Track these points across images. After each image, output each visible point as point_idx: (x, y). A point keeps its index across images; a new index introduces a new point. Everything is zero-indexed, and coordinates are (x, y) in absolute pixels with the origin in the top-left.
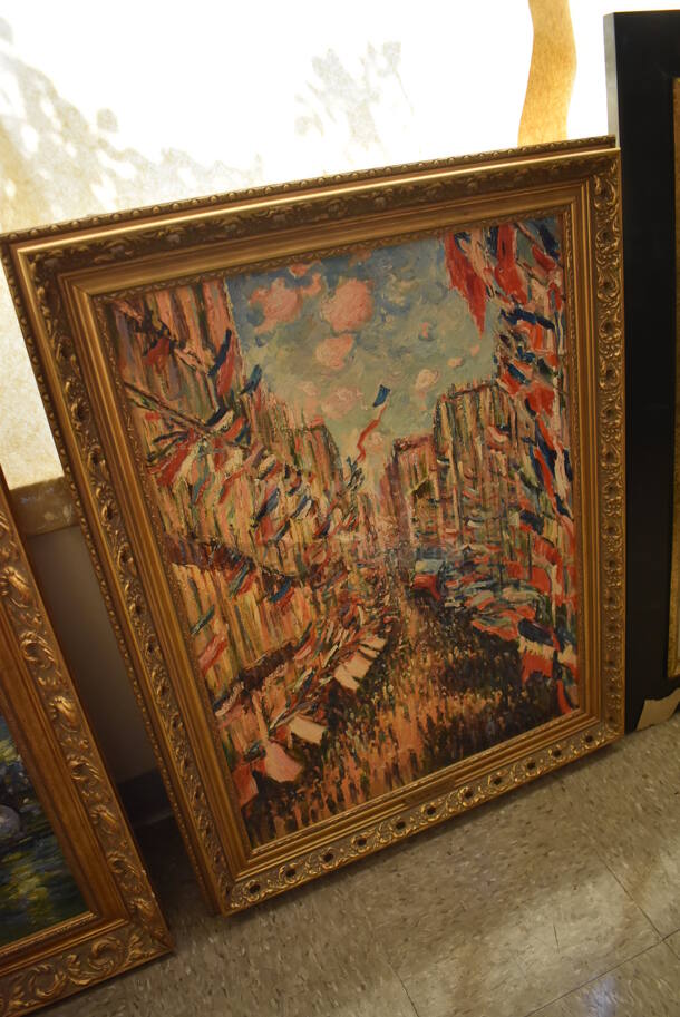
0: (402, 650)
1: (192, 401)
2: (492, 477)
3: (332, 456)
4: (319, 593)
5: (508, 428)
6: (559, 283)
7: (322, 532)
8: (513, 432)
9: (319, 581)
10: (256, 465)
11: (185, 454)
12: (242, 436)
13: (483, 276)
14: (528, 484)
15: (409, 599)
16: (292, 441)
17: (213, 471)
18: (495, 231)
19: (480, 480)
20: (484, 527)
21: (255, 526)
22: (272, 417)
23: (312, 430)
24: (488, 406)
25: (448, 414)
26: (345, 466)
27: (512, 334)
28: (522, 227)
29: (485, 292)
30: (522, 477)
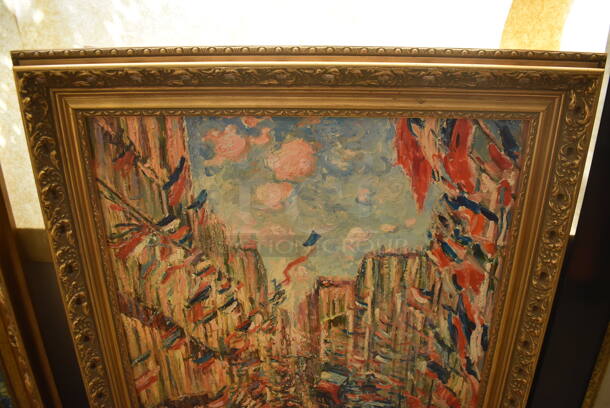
1: (147, 204)
2: (407, 328)
3: (261, 278)
4: (235, 369)
5: (430, 294)
6: (512, 182)
7: (244, 326)
8: (436, 297)
9: (236, 360)
10: (194, 264)
11: (139, 241)
12: (185, 240)
13: (431, 161)
14: (441, 342)
15: (312, 396)
16: (226, 253)
17: (159, 259)
18: (452, 123)
19: (394, 327)
20: (391, 363)
21: (188, 307)
22: (212, 233)
23: (245, 250)
24: (414, 271)
25: (373, 269)
26: (271, 289)
27: (452, 217)
28: (482, 124)
29: (430, 175)
30: (437, 336)
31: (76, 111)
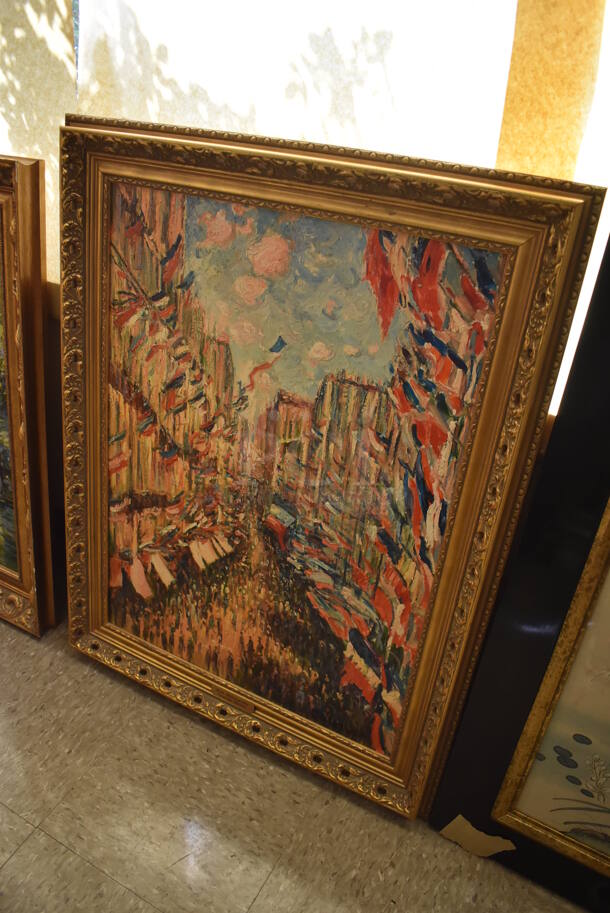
0: (243, 567)
1: (146, 276)
2: (359, 476)
3: (229, 376)
4: (194, 474)
5: (387, 441)
6: (485, 326)
7: (208, 427)
8: (392, 449)
9: (196, 464)
10: (175, 346)
11: (133, 312)
12: (172, 318)
13: (399, 282)
14: (394, 507)
15: (259, 530)
16: (203, 342)
17: (147, 334)
18: (424, 243)
19: (346, 471)
20: (339, 516)
21: (163, 392)
22: (194, 317)
23: (219, 343)
24: (372, 408)
25: (332, 395)
26: (236, 392)
27: (416, 353)
28: (456, 250)
29: (397, 298)
30: (391, 497)
31: (104, 174)
